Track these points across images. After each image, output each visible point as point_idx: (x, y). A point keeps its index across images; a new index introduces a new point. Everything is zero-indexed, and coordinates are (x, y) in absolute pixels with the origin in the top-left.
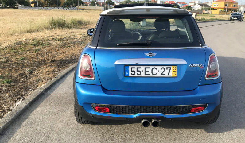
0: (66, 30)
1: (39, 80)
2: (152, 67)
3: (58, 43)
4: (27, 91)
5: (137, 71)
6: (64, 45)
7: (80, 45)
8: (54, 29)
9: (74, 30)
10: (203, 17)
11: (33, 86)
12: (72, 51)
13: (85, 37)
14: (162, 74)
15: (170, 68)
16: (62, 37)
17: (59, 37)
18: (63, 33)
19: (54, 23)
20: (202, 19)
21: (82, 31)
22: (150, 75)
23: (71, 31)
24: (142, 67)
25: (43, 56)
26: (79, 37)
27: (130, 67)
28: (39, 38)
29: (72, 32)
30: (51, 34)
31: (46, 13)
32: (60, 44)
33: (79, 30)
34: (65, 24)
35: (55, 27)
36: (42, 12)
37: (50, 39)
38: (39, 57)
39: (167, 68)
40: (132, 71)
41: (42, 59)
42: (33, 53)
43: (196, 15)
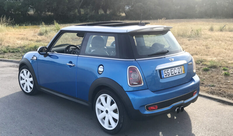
2: (173, 68)
5: (168, 73)
14: (179, 73)
15: (181, 67)
22: (173, 74)
24: (169, 69)
27: (164, 70)
39: (180, 68)
40: (165, 73)
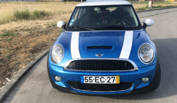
0: (31, 21)
1: (19, 63)
3: (26, 33)
4: (12, 71)
6: (32, 35)
7: (47, 34)
8: (19, 21)
9: (38, 21)
10: (159, 5)
11: (16, 68)
12: (41, 40)
13: (50, 27)
16: (30, 28)
17: (26, 28)
18: (28, 24)
19: (19, 15)
20: (158, 7)
21: (46, 21)
23: (36, 21)
25: (15, 45)
26: (44, 27)
28: (8, 29)
29: (36, 23)
30: (18, 26)
31: (5, 6)
32: (29, 34)
33: (43, 21)
34: (29, 16)
35: (21, 19)
36: (2, 5)
37: (19, 29)
38: (13, 45)
41: (16, 47)
42: (7, 43)
43: (152, 3)
